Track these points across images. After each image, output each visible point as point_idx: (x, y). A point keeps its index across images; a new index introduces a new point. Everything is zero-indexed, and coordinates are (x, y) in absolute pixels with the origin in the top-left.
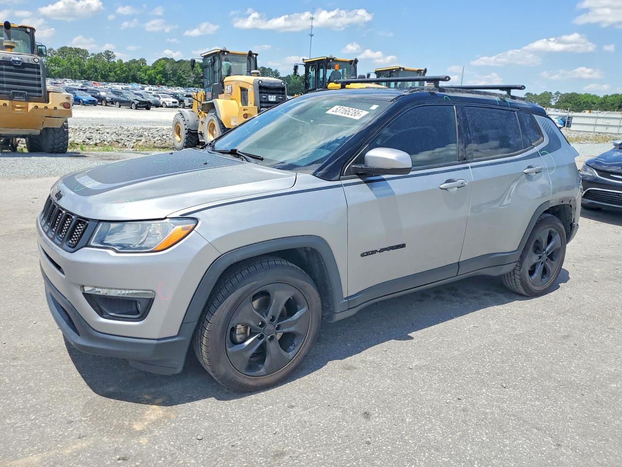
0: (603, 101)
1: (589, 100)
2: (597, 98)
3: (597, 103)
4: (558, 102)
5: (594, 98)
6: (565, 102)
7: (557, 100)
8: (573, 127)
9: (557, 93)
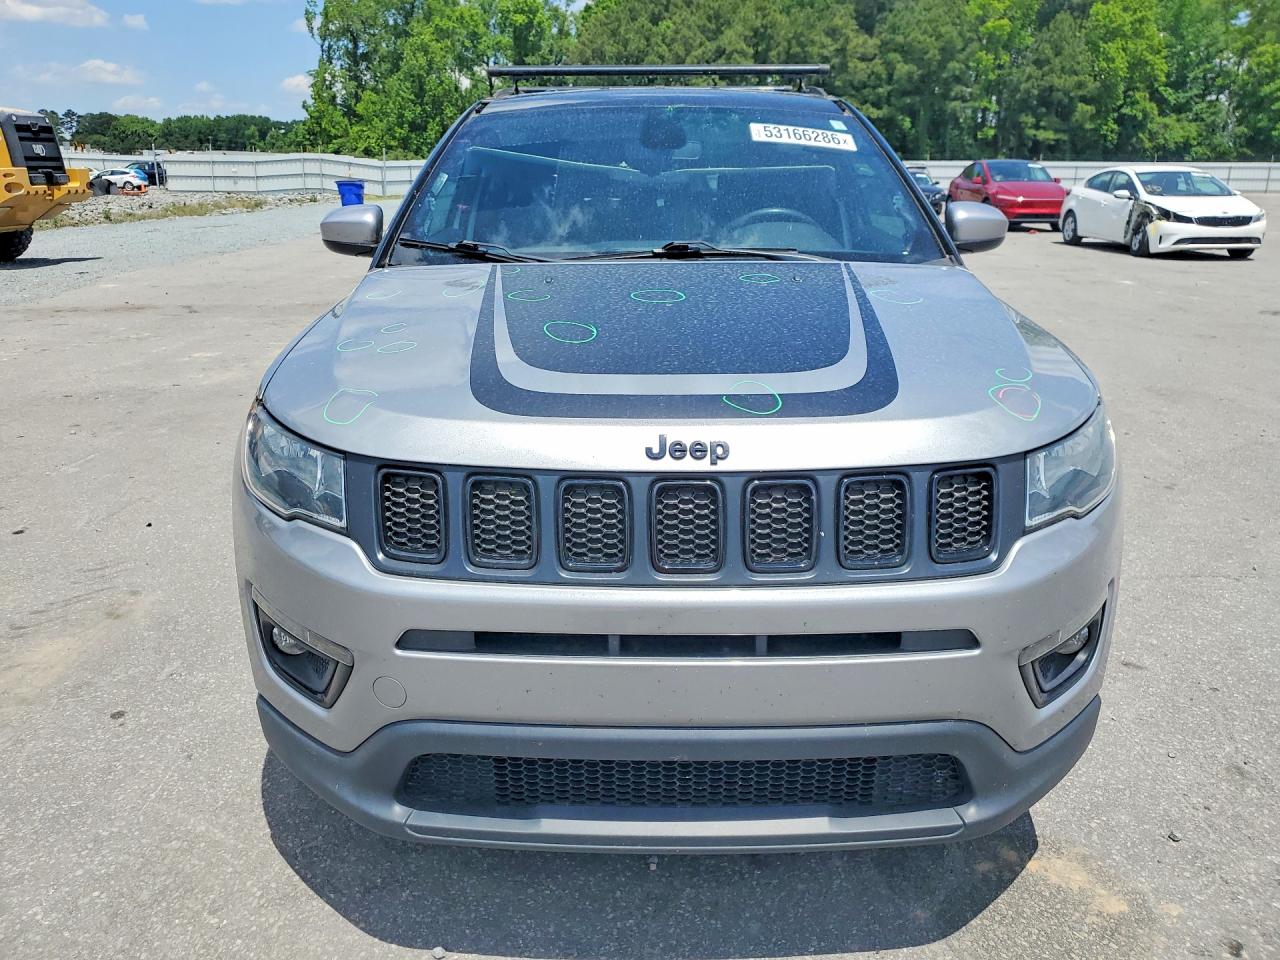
0: (166, 131)
1: (139, 128)
2: (153, 124)
3: (156, 135)
4: (77, 132)
5: (146, 124)
6: (90, 134)
7: (74, 130)
8: (171, 184)
9: (69, 114)
